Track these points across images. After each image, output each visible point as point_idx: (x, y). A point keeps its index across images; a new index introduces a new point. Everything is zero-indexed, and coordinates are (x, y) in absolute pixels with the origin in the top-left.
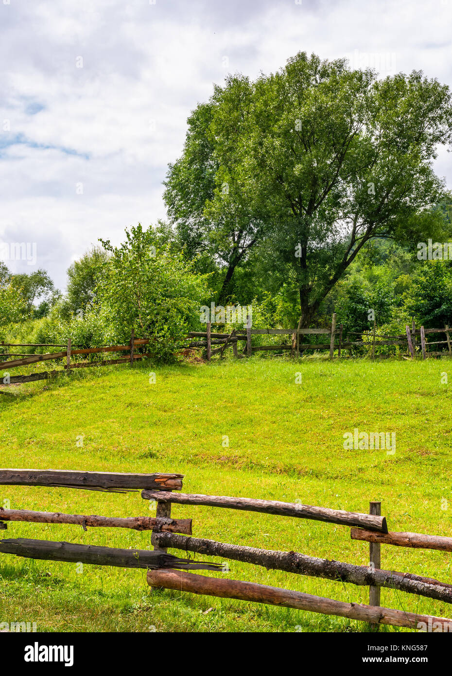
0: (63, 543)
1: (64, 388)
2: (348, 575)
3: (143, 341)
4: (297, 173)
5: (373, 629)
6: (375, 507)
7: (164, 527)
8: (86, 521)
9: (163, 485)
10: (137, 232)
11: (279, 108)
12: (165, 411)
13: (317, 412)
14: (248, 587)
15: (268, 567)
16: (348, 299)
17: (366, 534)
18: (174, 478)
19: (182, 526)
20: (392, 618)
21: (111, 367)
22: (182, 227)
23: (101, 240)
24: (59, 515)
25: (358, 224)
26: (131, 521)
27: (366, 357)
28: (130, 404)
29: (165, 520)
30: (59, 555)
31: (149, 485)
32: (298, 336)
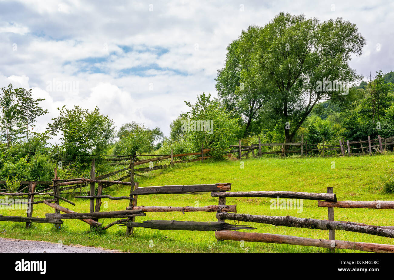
0: (173, 221)
1: (170, 173)
2: (317, 225)
3: (208, 150)
4: (281, 69)
5: (332, 252)
6: (330, 189)
7: (223, 209)
8: (184, 210)
9: (221, 189)
10: (203, 97)
11: (271, 39)
12: (220, 181)
13: (296, 179)
14: (266, 235)
15: (276, 225)
16: (309, 132)
17: (326, 203)
18: (227, 185)
19: (231, 208)
20: (342, 245)
21: (192, 163)
22: (226, 101)
23: (186, 102)
24: (171, 207)
25: (312, 94)
26: (206, 208)
27: (319, 157)
28: (203, 179)
29: (223, 206)
30: (171, 227)
31: (215, 189)
32: (285, 146)
